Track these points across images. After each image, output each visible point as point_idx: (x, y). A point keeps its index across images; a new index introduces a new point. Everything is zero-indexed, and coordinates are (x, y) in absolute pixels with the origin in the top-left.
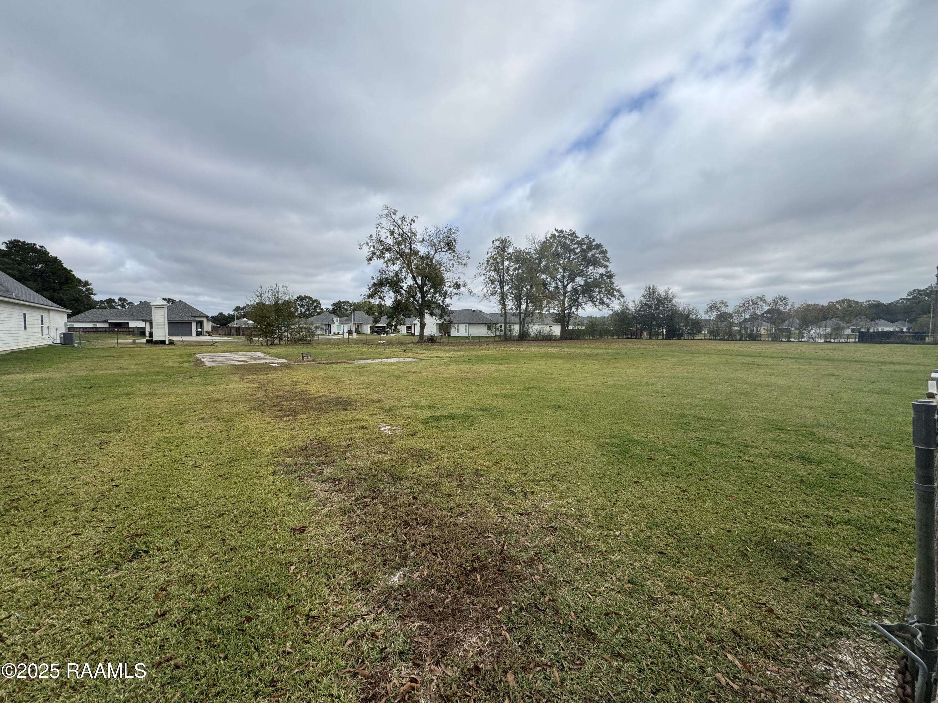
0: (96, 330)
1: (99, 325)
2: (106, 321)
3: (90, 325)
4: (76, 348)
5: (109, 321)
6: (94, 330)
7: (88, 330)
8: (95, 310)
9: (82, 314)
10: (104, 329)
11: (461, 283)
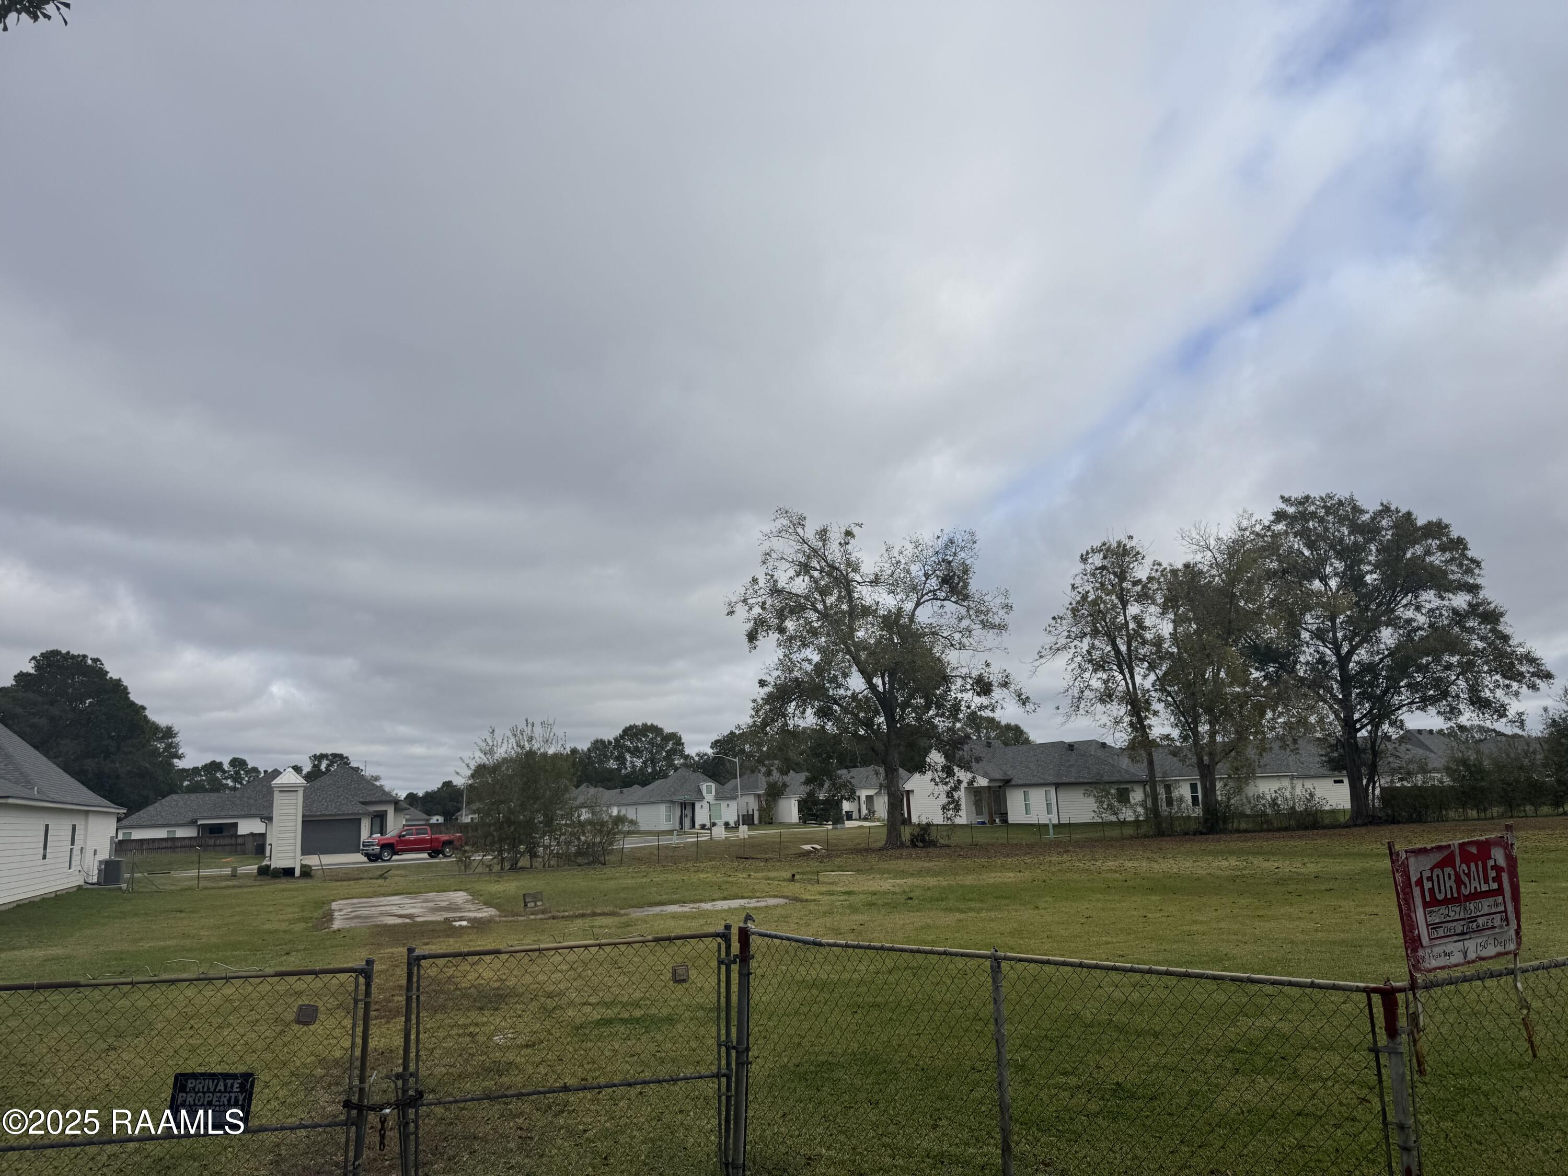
0: (172, 844)
1: (181, 833)
2: (193, 822)
3: (161, 834)
4: (124, 892)
5: (199, 823)
6: (169, 844)
7: (157, 845)
8: (175, 797)
9: (151, 808)
10: (187, 842)
11: (995, 679)
